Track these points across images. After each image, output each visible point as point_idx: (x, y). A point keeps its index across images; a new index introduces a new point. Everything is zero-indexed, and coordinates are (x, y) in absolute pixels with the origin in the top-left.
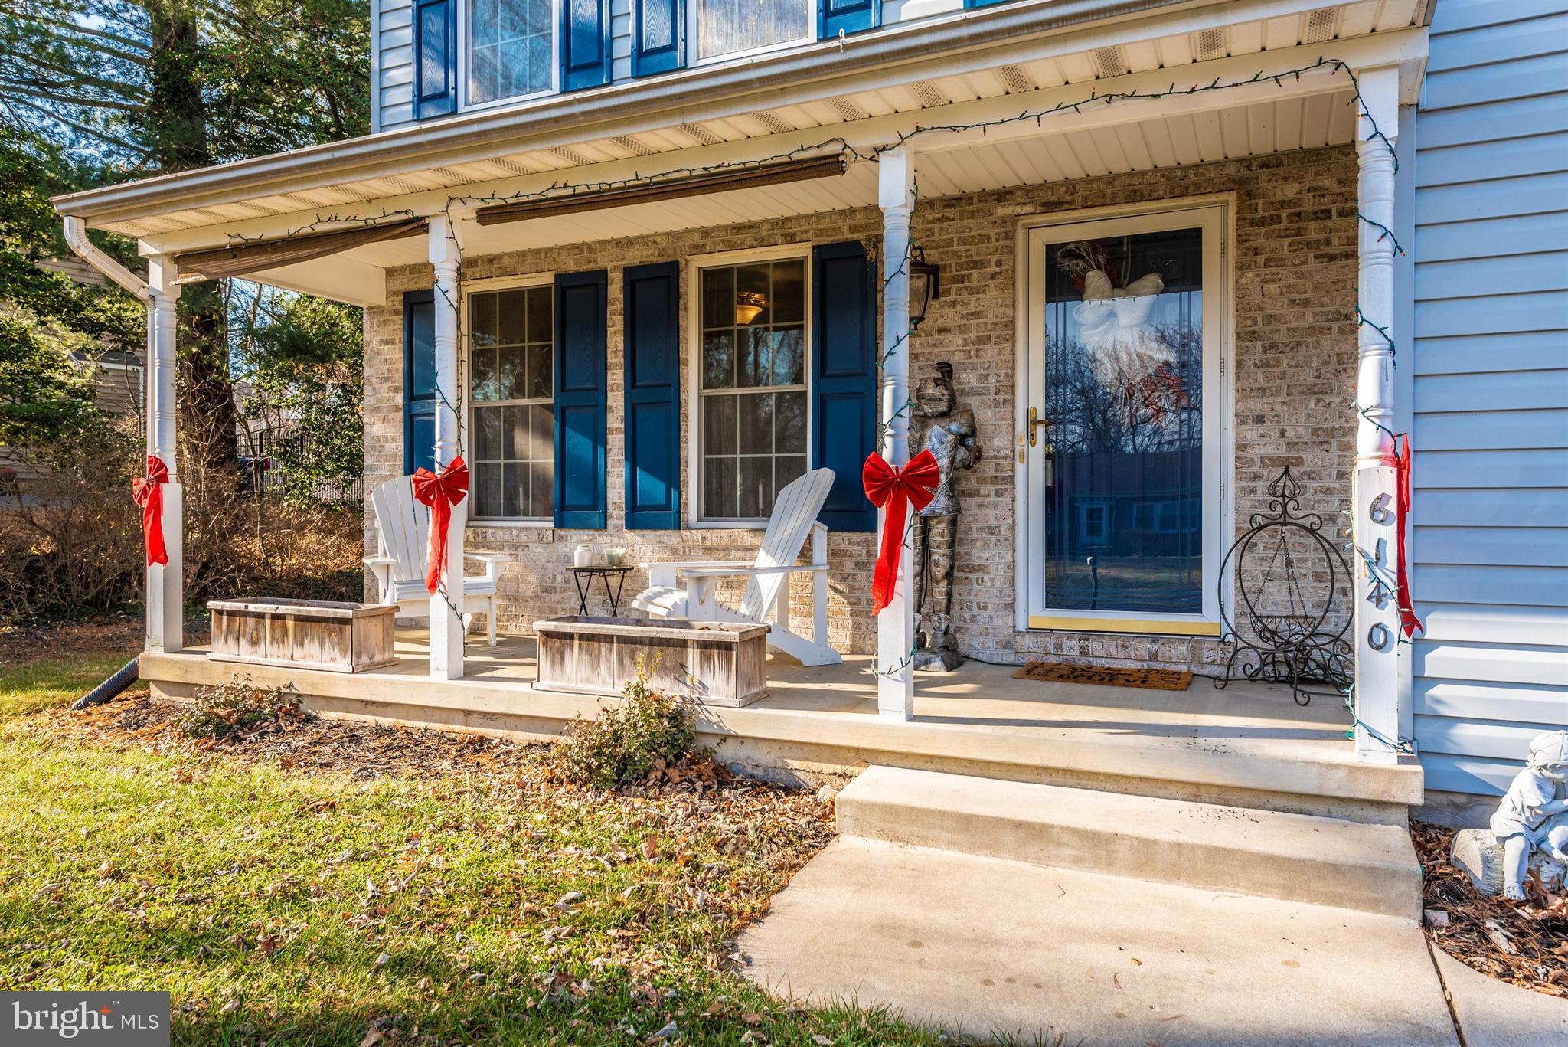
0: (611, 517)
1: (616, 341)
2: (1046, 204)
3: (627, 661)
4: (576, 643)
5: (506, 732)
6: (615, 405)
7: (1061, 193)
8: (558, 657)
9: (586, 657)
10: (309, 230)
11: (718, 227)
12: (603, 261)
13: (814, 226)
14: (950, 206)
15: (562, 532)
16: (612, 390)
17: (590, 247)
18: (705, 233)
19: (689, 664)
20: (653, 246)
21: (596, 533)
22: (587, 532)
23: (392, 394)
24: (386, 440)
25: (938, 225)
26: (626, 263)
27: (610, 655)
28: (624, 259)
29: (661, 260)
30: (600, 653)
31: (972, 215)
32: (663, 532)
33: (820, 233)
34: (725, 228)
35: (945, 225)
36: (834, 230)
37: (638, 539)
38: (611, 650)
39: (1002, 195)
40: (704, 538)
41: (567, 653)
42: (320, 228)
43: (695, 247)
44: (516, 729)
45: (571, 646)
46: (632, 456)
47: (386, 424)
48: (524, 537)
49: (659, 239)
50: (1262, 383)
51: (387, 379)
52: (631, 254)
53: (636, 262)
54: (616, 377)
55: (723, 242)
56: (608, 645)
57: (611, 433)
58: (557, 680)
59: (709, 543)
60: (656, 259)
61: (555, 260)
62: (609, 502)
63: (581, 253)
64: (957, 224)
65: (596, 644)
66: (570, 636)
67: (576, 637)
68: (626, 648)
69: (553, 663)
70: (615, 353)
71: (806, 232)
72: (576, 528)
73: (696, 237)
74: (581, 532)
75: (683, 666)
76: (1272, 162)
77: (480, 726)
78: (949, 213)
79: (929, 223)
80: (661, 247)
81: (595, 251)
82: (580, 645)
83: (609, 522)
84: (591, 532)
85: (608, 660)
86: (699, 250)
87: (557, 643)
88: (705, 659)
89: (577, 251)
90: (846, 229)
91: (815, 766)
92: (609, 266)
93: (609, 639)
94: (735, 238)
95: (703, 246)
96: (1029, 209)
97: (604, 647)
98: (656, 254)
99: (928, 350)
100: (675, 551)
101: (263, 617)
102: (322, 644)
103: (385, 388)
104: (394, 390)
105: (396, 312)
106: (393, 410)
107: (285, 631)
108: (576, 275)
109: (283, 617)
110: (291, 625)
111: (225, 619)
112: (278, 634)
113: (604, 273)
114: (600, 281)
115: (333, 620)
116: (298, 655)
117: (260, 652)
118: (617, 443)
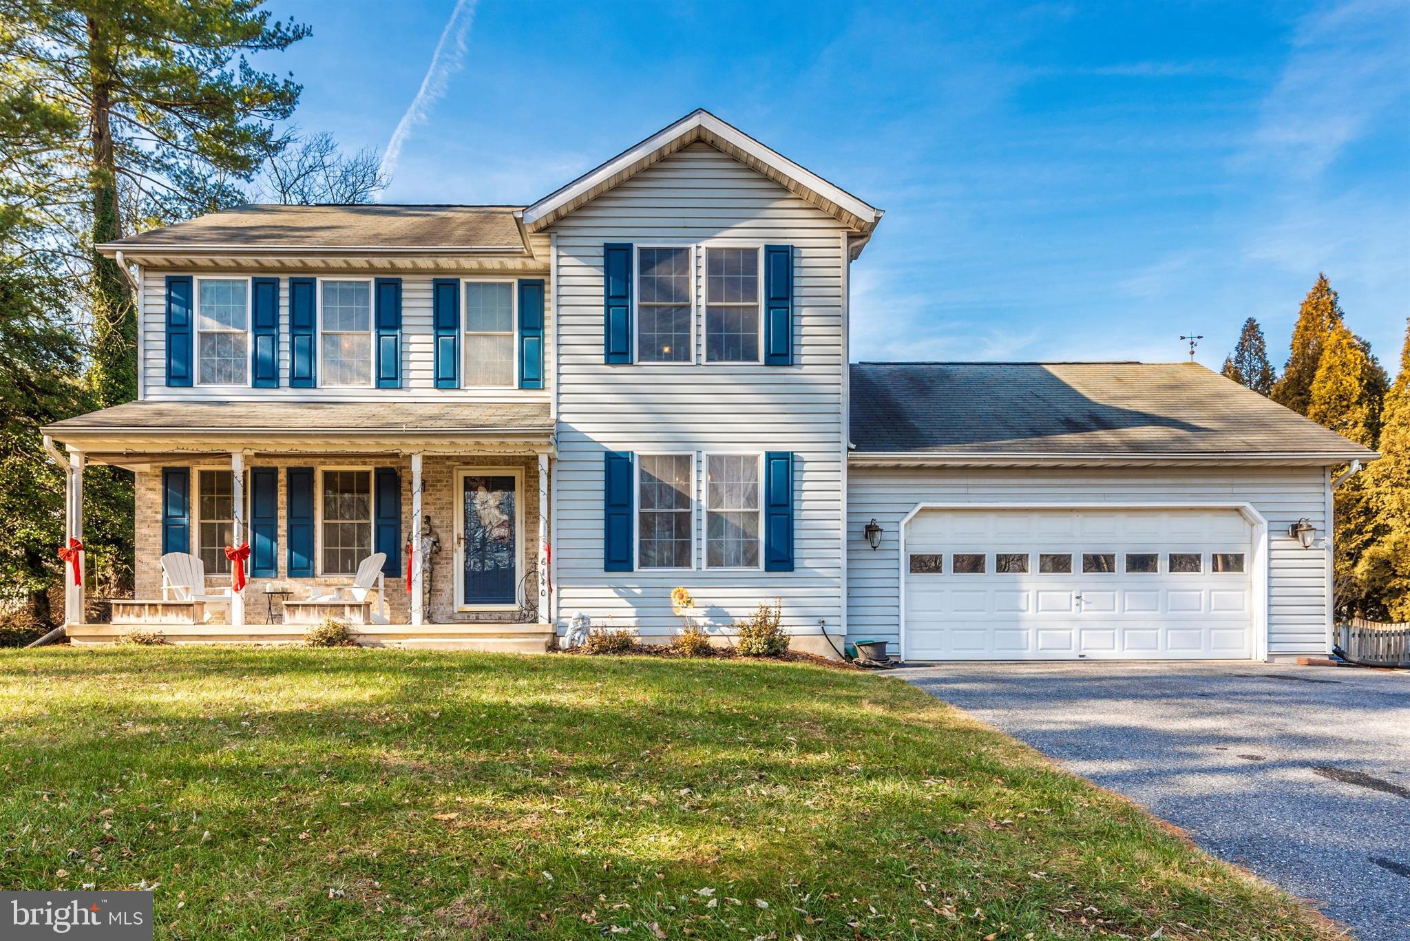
0: (280, 572)
1: (282, 497)
2: (464, 463)
3: (321, 612)
4: (301, 608)
5: (269, 641)
6: (282, 525)
7: (469, 459)
8: (292, 613)
9: (304, 612)
12: (275, 463)
13: (374, 461)
15: (254, 579)
16: (280, 519)
17: (269, 457)
18: (325, 456)
19: (346, 612)
20: (301, 460)
21: (272, 579)
22: (267, 579)
23: (153, 515)
24: (150, 536)
26: (288, 465)
28: (286, 463)
29: (304, 466)
31: (437, 463)
32: (305, 579)
33: (377, 462)
36: (383, 463)
37: (294, 582)
38: (315, 609)
39: (448, 458)
40: (325, 581)
41: (297, 611)
44: (273, 640)
46: (291, 546)
49: (303, 457)
51: (151, 507)
52: (289, 461)
53: (292, 465)
54: (282, 513)
55: (334, 463)
57: (280, 537)
59: (327, 583)
60: (302, 465)
61: (251, 460)
62: (279, 566)
63: (264, 459)
64: (432, 466)
65: (309, 608)
66: (298, 605)
68: (320, 608)
70: (282, 503)
71: (371, 462)
72: (262, 577)
73: (320, 458)
74: (264, 579)
75: (344, 613)
77: (257, 640)
80: (305, 461)
81: (271, 458)
83: (279, 575)
84: (269, 579)
85: (314, 612)
86: (322, 463)
87: (292, 607)
88: (352, 610)
89: (262, 458)
90: (391, 462)
91: (390, 641)
92: (279, 466)
93: (314, 606)
94: (340, 460)
95: (324, 462)
96: (458, 464)
97: (312, 608)
98: (302, 462)
100: (312, 587)
101: (144, 605)
102: (177, 615)
103: (149, 511)
104: (156, 513)
105: (157, 476)
106: (157, 521)
107: (157, 610)
108: (262, 468)
109: (155, 605)
110: (160, 608)
111: (121, 607)
112: (152, 612)
113: (276, 469)
114: (274, 471)
115: (183, 605)
116: (165, 620)
117: (142, 620)
118: (283, 541)
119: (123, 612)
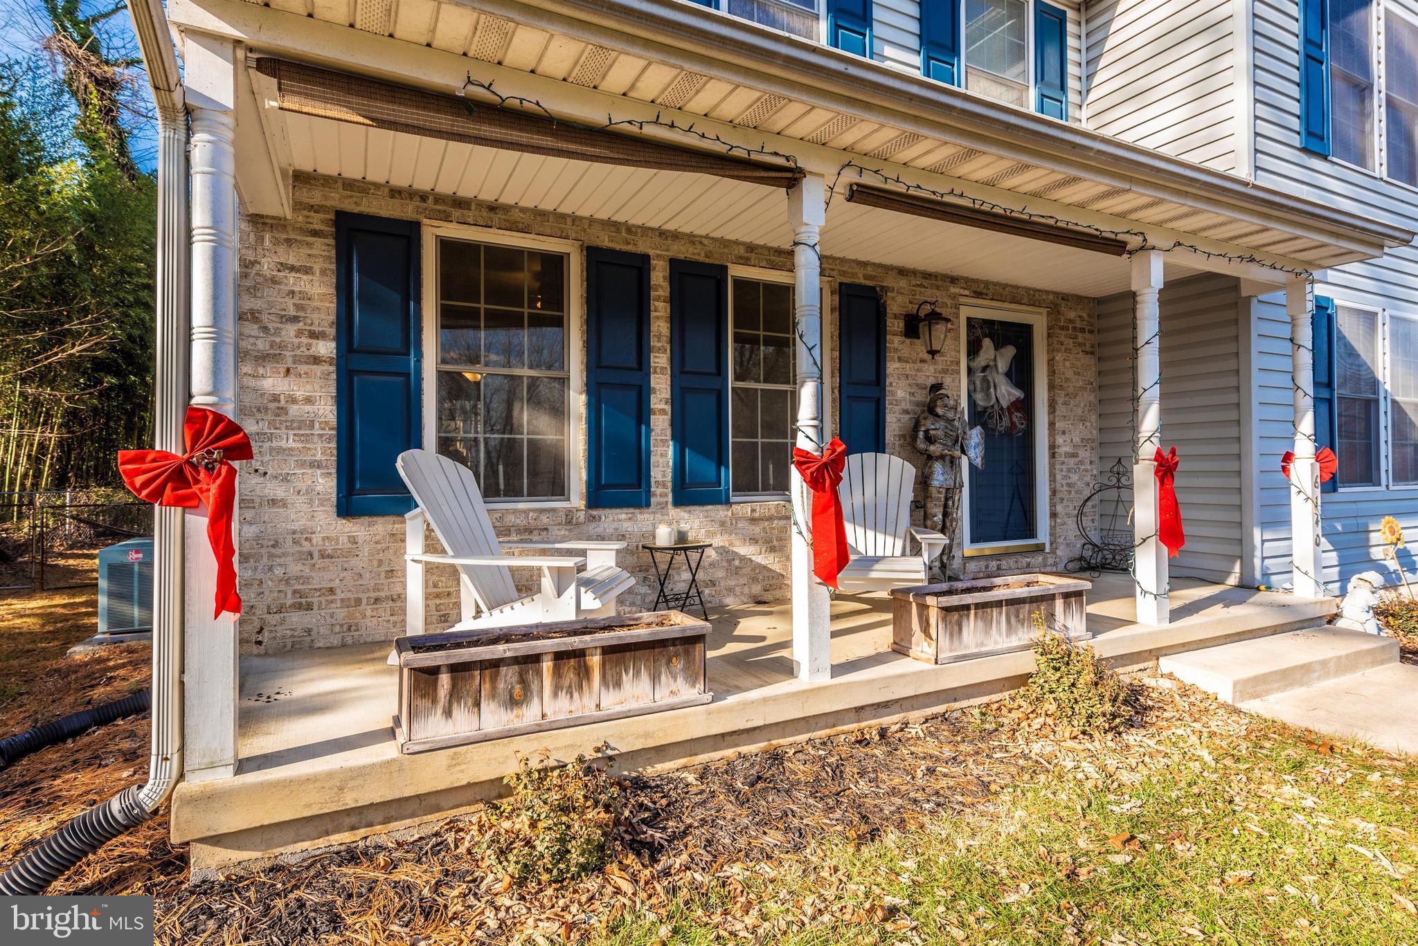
0: (655, 495)
1: (660, 327)
2: (975, 292)
3: (1013, 620)
4: (972, 612)
5: (902, 715)
6: (657, 387)
7: (981, 288)
8: (956, 628)
9: (980, 624)
10: (634, 129)
11: (764, 247)
12: (642, 247)
13: (838, 267)
14: (926, 278)
15: (594, 513)
16: (655, 372)
17: (630, 229)
18: (751, 248)
19: (1057, 614)
20: (699, 247)
21: (637, 511)
22: (625, 510)
23: (304, 340)
24: (294, 400)
25: (918, 289)
26: (670, 254)
27: (1000, 618)
28: (668, 250)
29: (707, 261)
30: (992, 617)
31: (938, 288)
32: (710, 507)
33: (843, 273)
34: (769, 249)
35: (923, 290)
36: (853, 274)
37: (686, 515)
38: (1001, 613)
39: (954, 280)
40: (753, 511)
41: (965, 623)
42: (650, 131)
43: (740, 257)
44: (913, 709)
45: (968, 616)
46: (680, 435)
47: (292, 378)
48: (545, 519)
49: (706, 242)
50: (1065, 414)
51: (295, 319)
52: (675, 247)
53: (682, 256)
54: (660, 360)
55: (766, 260)
56: (998, 609)
57: (655, 414)
58: (955, 650)
59: (757, 515)
60: (702, 258)
61: (585, 230)
62: (653, 480)
63: (618, 231)
65: (989, 610)
66: (967, 607)
67: (973, 607)
68: (1012, 608)
69: (951, 635)
70: (659, 337)
71: (832, 270)
72: (611, 507)
73: (742, 251)
74: (618, 511)
75: (1053, 615)
76: (1065, 297)
77: (875, 717)
78: (925, 283)
79: (914, 286)
80: (708, 249)
81: (635, 234)
82: (976, 614)
83: (653, 500)
84: (631, 510)
85: (998, 622)
86: (745, 261)
87: (956, 616)
89: (613, 229)
90: (861, 276)
91: (1129, 668)
92: (652, 253)
93: (999, 604)
94: (776, 259)
95: (748, 259)
96: (967, 292)
97: (995, 611)
98: (703, 254)
99: (913, 373)
100: (723, 524)
101: (536, 659)
102: (655, 679)
103: (290, 330)
104: (314, 335)
105: (315, 233)
106: (316, 360)
107: (584, 673)
108: (611, 251)
109: (580, 654)
110: (595, 660)
111: (445, 679)
112: (570, 677)
113: (646, 258)
114: (641, 264)
115: (673, 641)
116: (611, 701)
117: (530, 714)
118: (660, 424)
119: (455, 695)
